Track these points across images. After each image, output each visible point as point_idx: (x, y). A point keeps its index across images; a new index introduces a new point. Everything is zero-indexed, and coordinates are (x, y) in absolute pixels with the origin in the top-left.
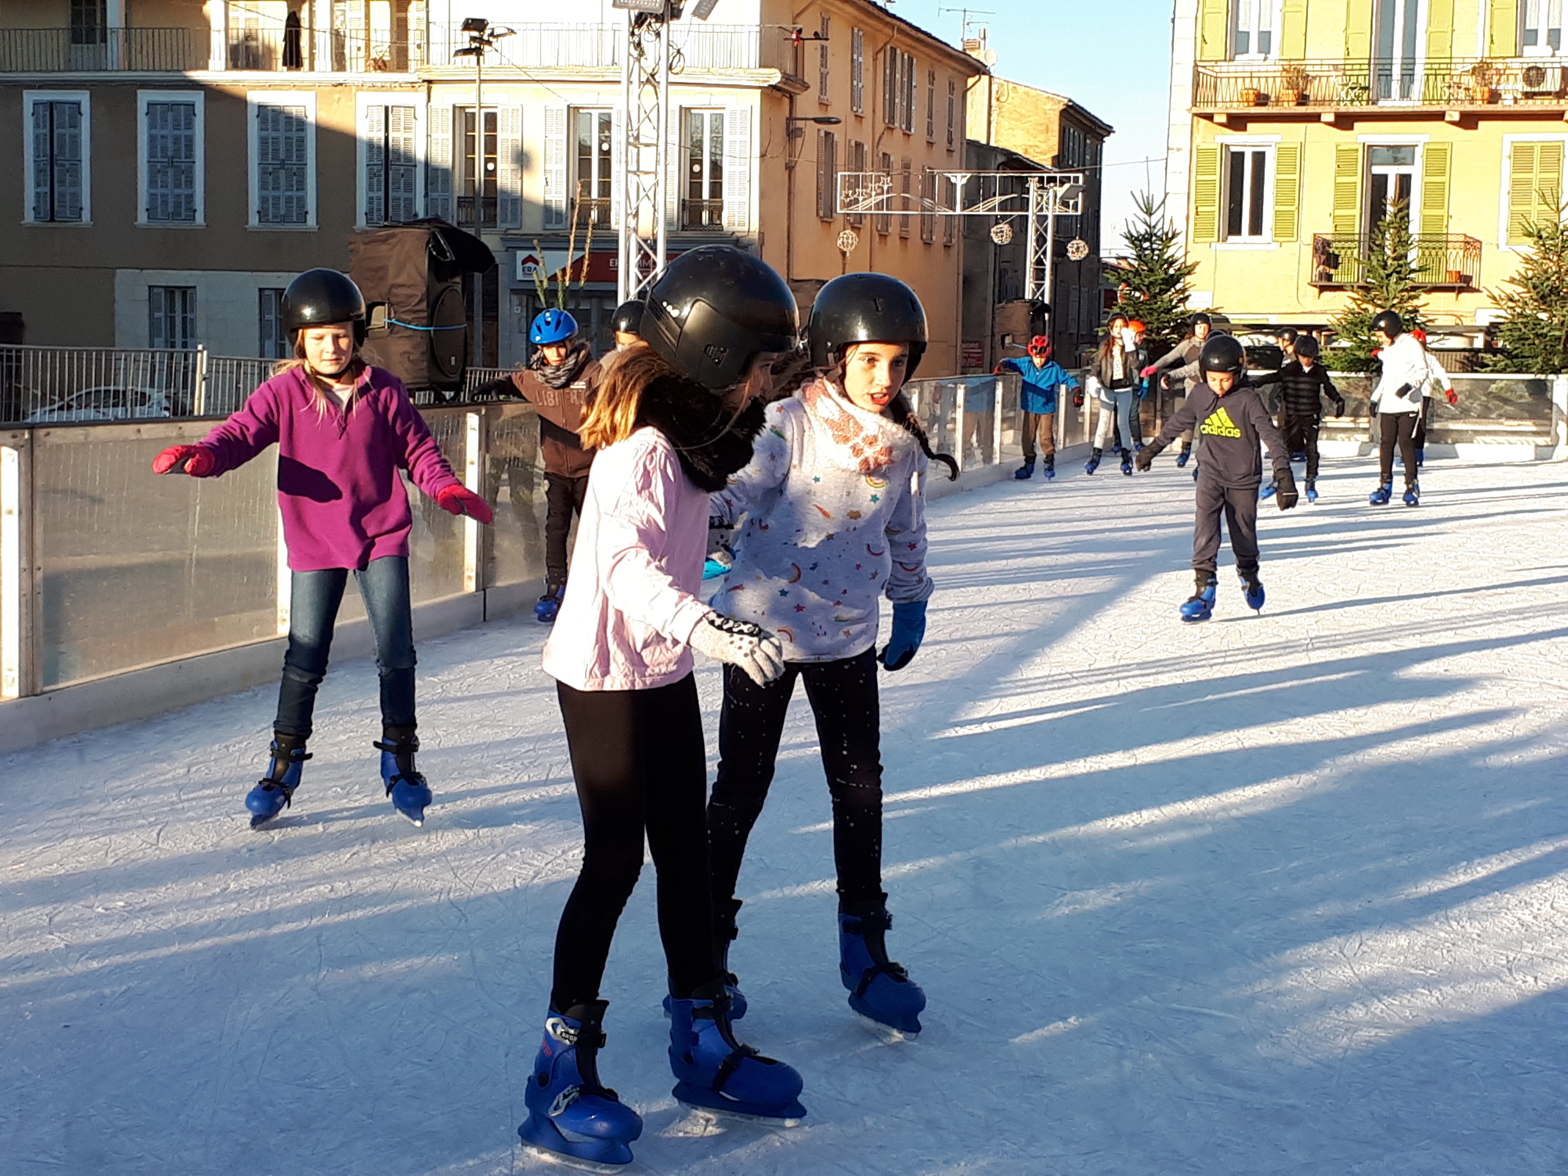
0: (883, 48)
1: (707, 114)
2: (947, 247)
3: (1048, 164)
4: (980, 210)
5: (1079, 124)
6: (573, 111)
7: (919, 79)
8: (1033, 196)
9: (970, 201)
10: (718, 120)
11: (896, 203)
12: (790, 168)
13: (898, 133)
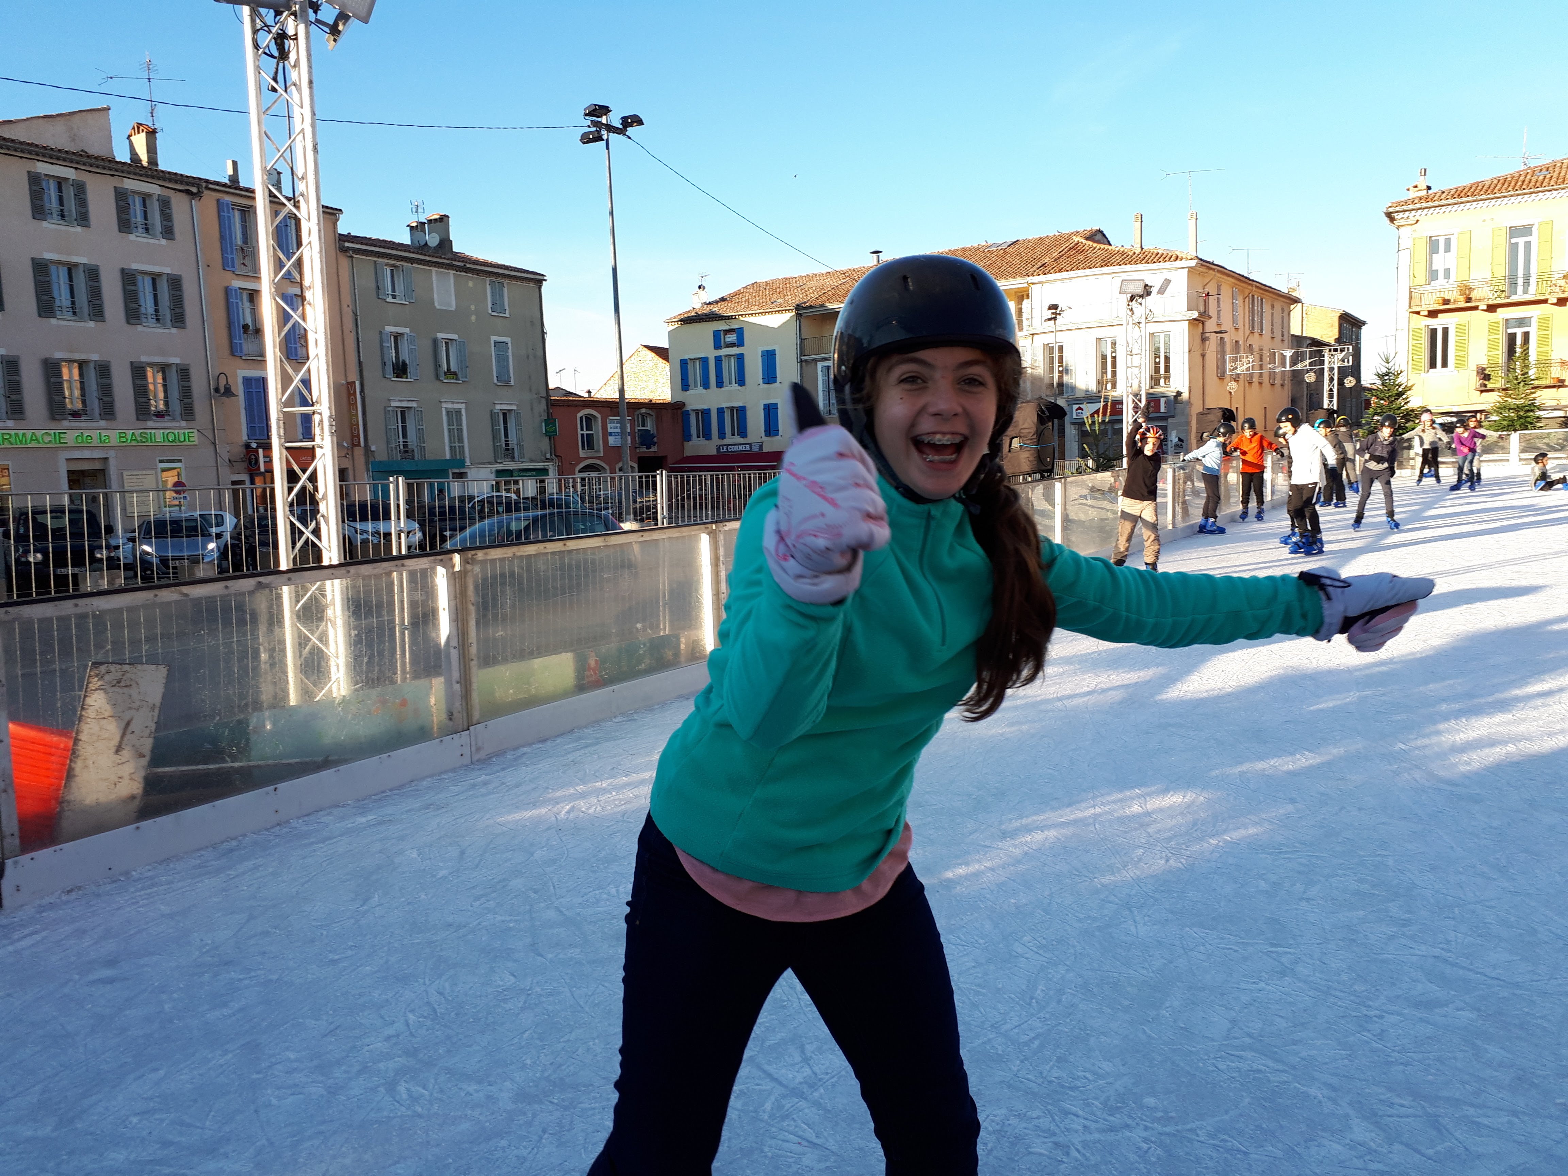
0: (1248, 296)
1: (1162, 335)
2: (1282, 385)
3: (1333, 342)
4: (1299, 366)
5: (1348, 322)
6: (1099, 340)
7: (1267, 308)
8: (1326, 359)
9: (1294, 362)
10: (1168, 337)
11: (1256, 367)
12: (1203, 356)
13: (1256, 335)
